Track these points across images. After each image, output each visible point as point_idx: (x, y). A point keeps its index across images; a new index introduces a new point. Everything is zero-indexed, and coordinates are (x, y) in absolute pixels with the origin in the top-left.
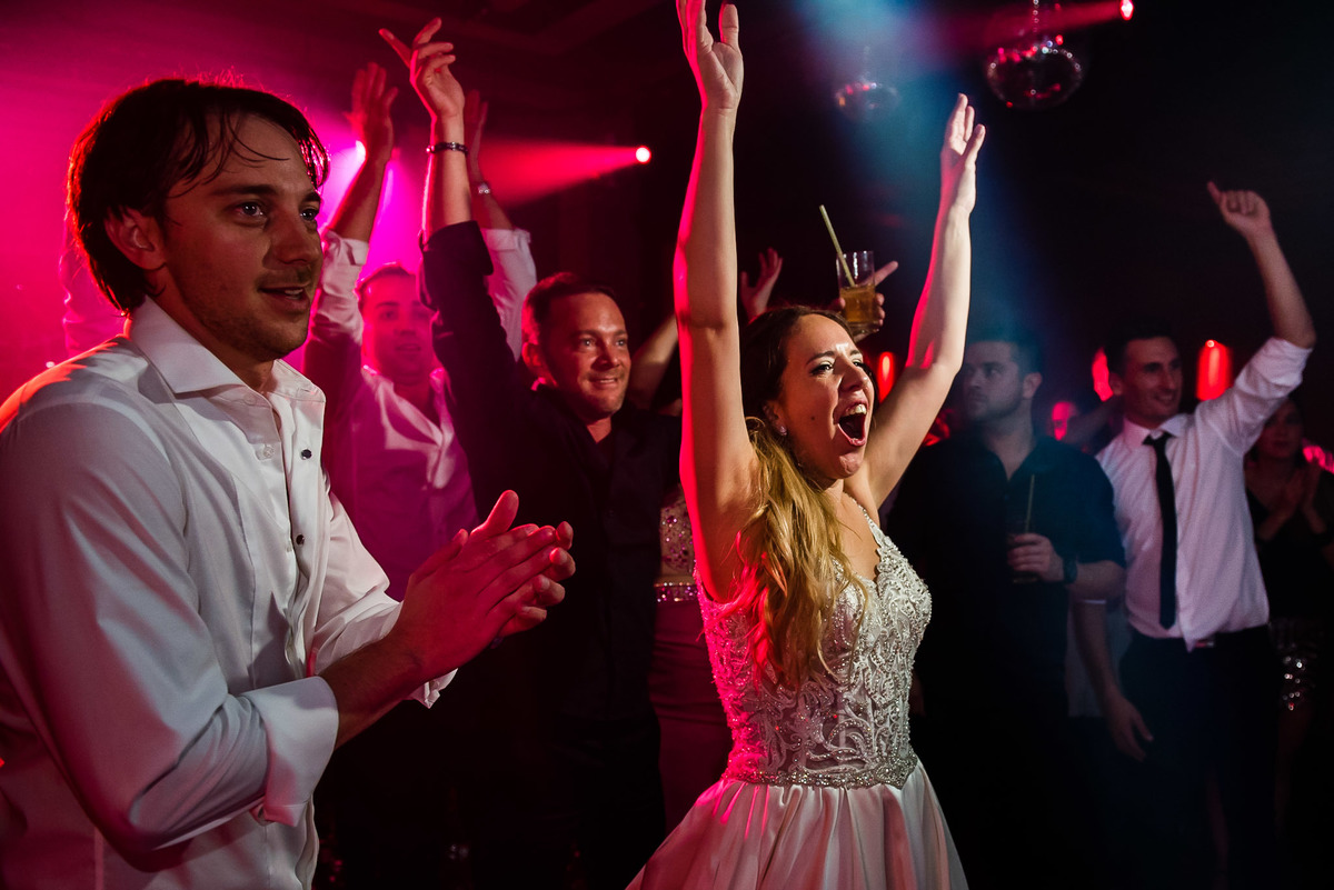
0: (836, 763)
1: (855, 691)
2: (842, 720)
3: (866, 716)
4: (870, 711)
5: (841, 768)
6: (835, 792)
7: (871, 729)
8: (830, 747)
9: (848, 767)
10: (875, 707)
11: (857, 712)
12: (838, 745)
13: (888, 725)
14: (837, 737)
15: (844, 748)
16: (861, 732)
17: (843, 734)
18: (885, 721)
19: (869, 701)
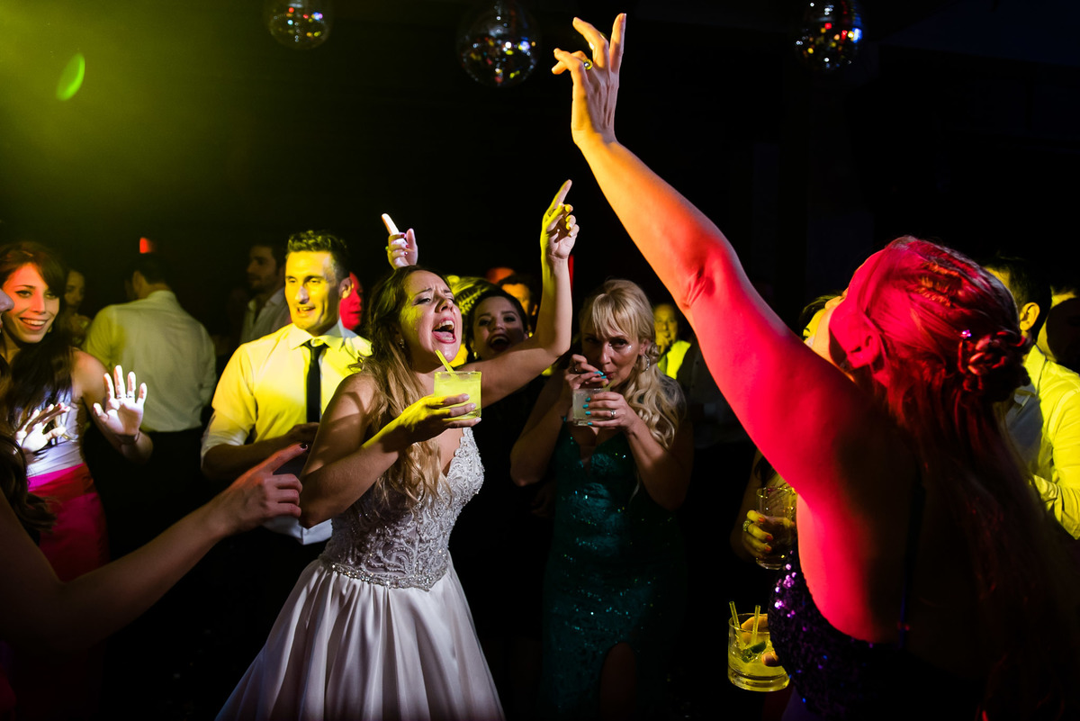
0: (386, 570)
1: (409, 530)
2: (396, 546)
3: (413, 545)
4: (417, 543)
5: (389, 574)
6: (380, 589)
7: (415, 555)
8: (385, 560)
9: (393, 575)
10: (421, 541)
11: (408, 542)
12: (390, 559)
13: (427, 552)
14: (391, 555)
15: (393, 562)
16: (407, 554)
17: (395, 554)
18: (426, 549)
19: (418, 537)
